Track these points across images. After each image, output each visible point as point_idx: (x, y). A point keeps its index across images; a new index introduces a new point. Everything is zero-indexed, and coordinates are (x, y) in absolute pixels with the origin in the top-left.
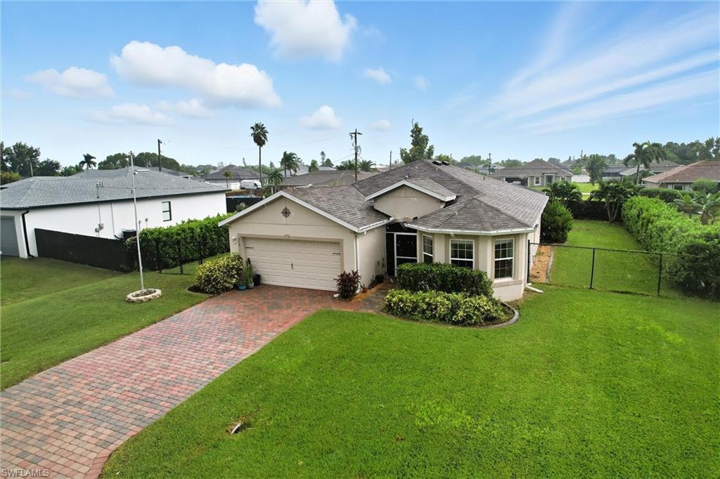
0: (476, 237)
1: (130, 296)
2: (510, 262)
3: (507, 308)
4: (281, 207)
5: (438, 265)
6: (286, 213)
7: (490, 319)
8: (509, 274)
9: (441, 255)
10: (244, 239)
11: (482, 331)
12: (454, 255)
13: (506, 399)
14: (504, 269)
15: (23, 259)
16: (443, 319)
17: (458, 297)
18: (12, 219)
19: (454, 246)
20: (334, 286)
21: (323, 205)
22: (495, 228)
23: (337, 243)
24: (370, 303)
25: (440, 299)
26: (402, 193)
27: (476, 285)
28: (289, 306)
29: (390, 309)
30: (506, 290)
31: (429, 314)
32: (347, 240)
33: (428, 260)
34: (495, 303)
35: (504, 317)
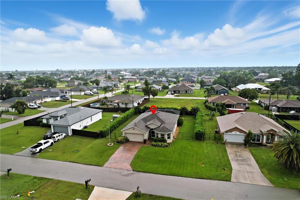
0: (165, 134)
1: (108, 145)
2: (170, 137)
3: (169, 144)
4: (133, 128)
5: (159, 138)
6: (134, 129)
7: (167, 146)
8: (170, 138)
9: (159, 136)
10: (125, 133)
11: (165, 148)
12: (161, 136)
13: (168, 156)
14: (169, 138)
15: (70, 136)
16: (160, 147)
17: (162, 143)
18: (67, 127)
19: (161, 134)
20: (143, 141)
21: (140, 128)
22: (167, 132)
23: (143, 135)
24: (149, 144)
25: (160, 144)
26: (152, 124)
27: (165, 141)
28: (136, 145)
29: (152, 145)
30: (169, 141)
31: (158, 146)
32: (145, 134)
33: (157, 137)
34: (167, 144)
35: (169, 145)
